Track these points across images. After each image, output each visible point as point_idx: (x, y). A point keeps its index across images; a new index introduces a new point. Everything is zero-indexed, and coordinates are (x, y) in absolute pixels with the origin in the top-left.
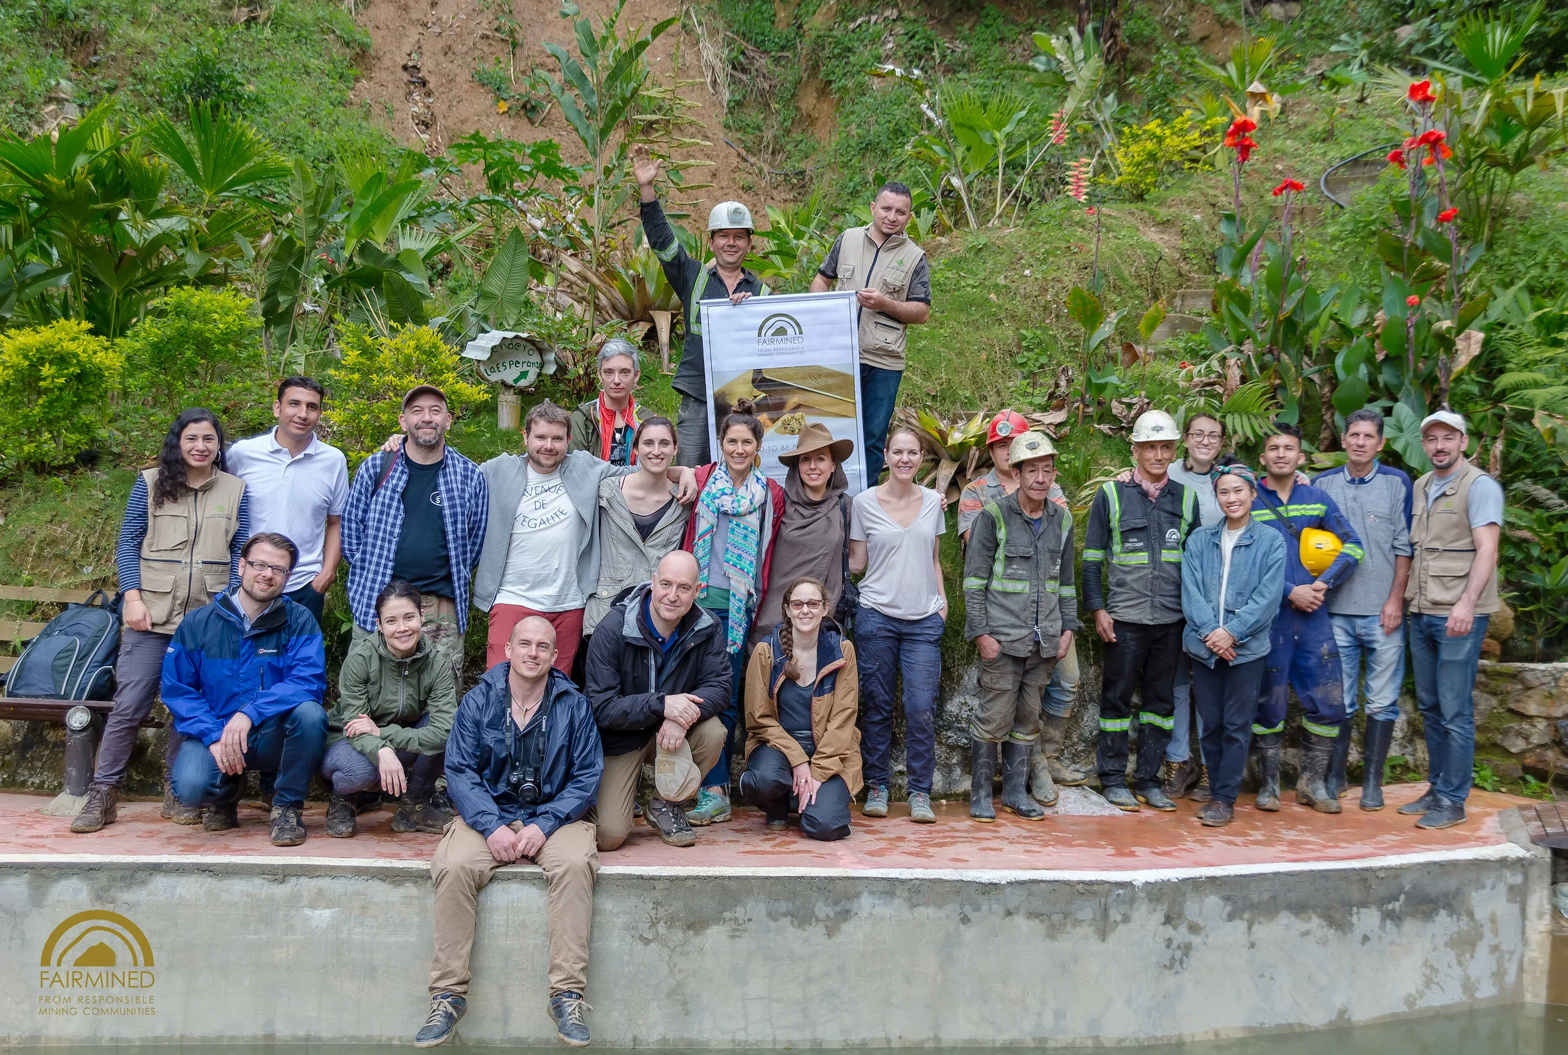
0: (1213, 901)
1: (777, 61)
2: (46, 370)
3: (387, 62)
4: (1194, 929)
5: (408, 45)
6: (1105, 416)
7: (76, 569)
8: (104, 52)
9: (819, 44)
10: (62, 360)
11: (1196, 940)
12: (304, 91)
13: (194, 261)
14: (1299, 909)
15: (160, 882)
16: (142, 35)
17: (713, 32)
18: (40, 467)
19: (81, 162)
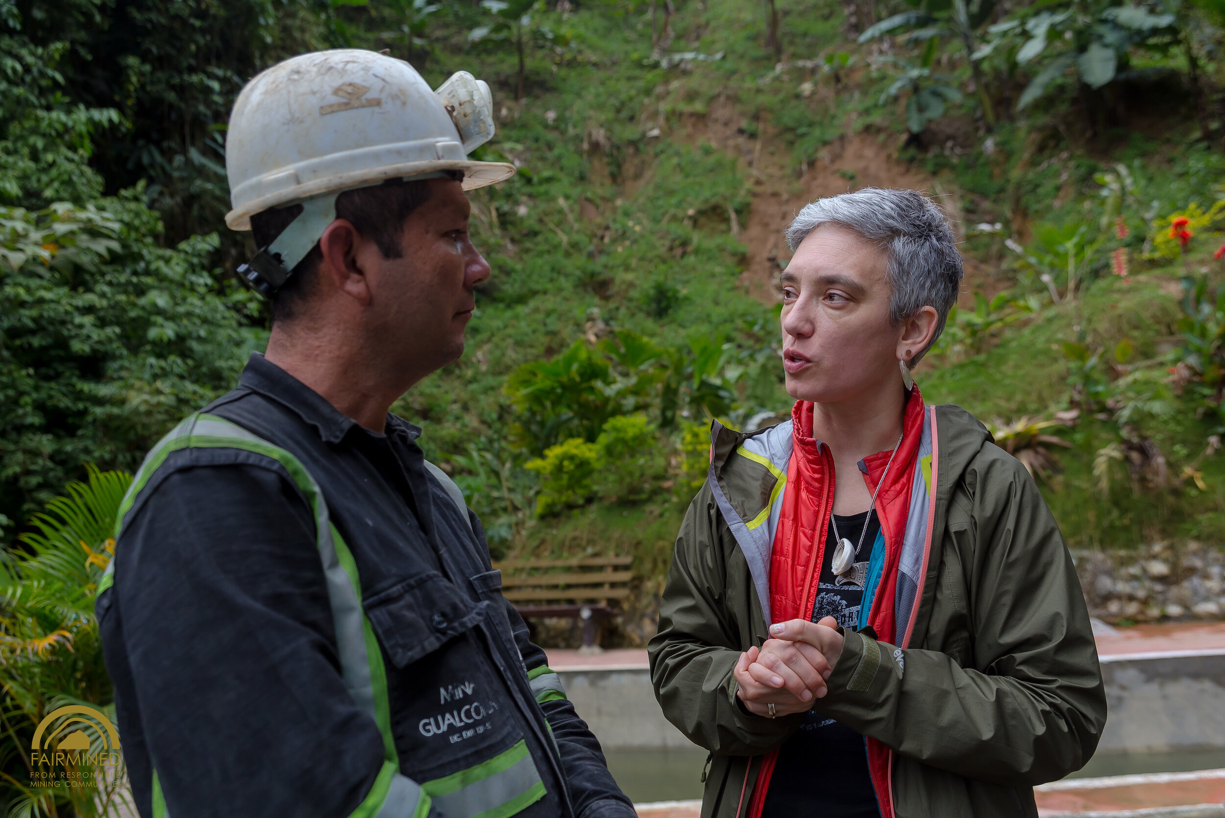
0: (1132, 674)
1: (995, 201)
2: (566, 463)
3: (758, 259)
4: (1123, 688)
5: (770, 245)
6: (1104, 409)
7: (584, 549)
8: (613, 289)
9: (1019, 186)
10: (572, 458)
11: (1125, 694)
12: (712, 287)
13: (630, 402)
14: (1196, 676)
15: (614, 678)
16: (630, 277)
17: (951, 193)
18: (570, 506)
19: (575, 367)
